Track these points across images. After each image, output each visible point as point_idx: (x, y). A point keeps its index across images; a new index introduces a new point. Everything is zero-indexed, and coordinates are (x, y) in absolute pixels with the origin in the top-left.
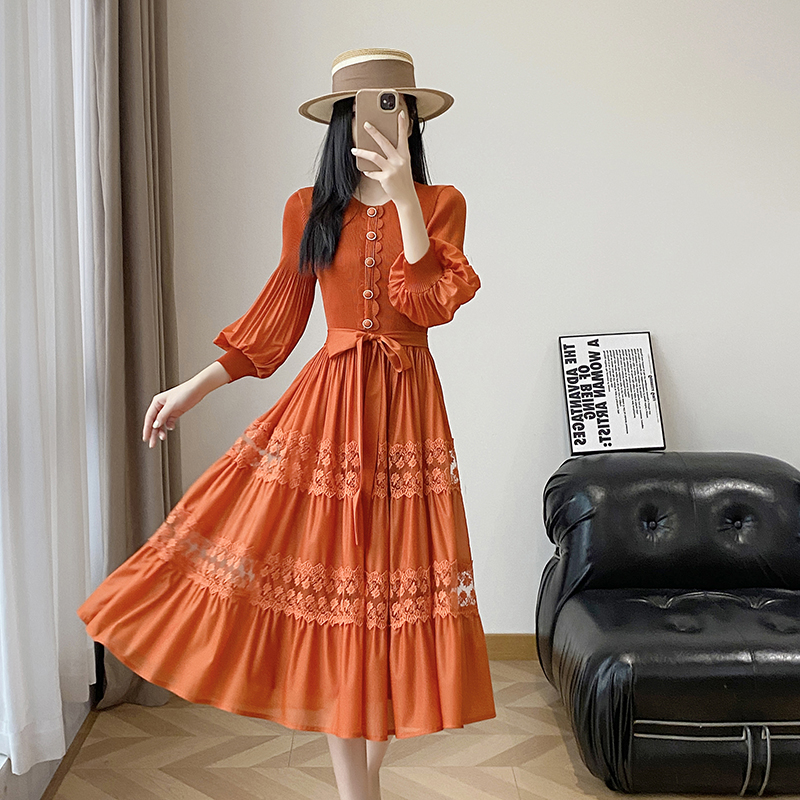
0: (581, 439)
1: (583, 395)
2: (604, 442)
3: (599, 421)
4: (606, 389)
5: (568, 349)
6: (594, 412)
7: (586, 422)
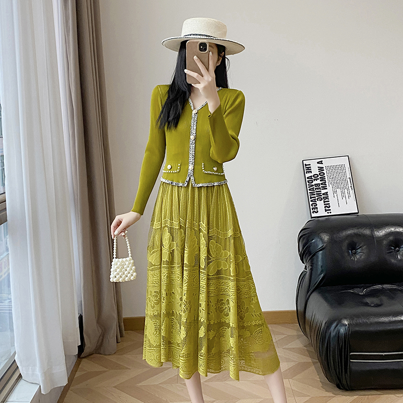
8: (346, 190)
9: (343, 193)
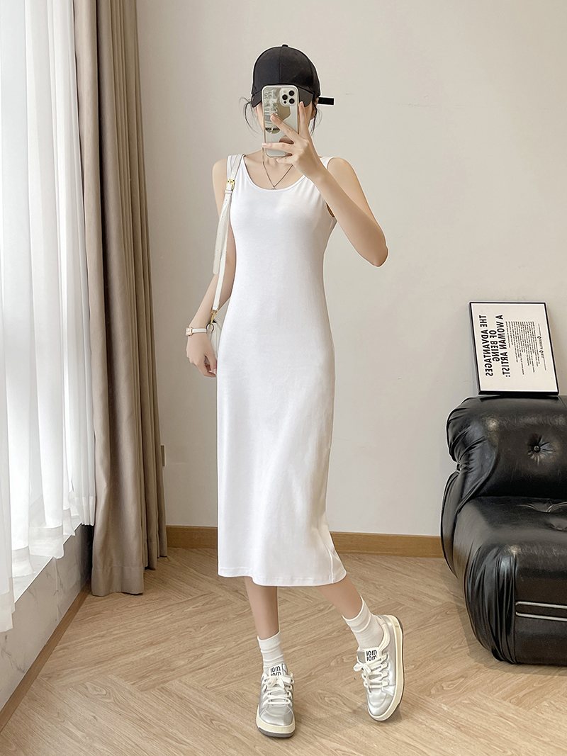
0: (490, 372)
1: (492, 347)
2: (505, 374)
3: (502, 363)
4: (507, 344)
5: (482, 318)
6: (499, 357)
7: (493, 363)
8: (534, 355)
9: (529, 359)
